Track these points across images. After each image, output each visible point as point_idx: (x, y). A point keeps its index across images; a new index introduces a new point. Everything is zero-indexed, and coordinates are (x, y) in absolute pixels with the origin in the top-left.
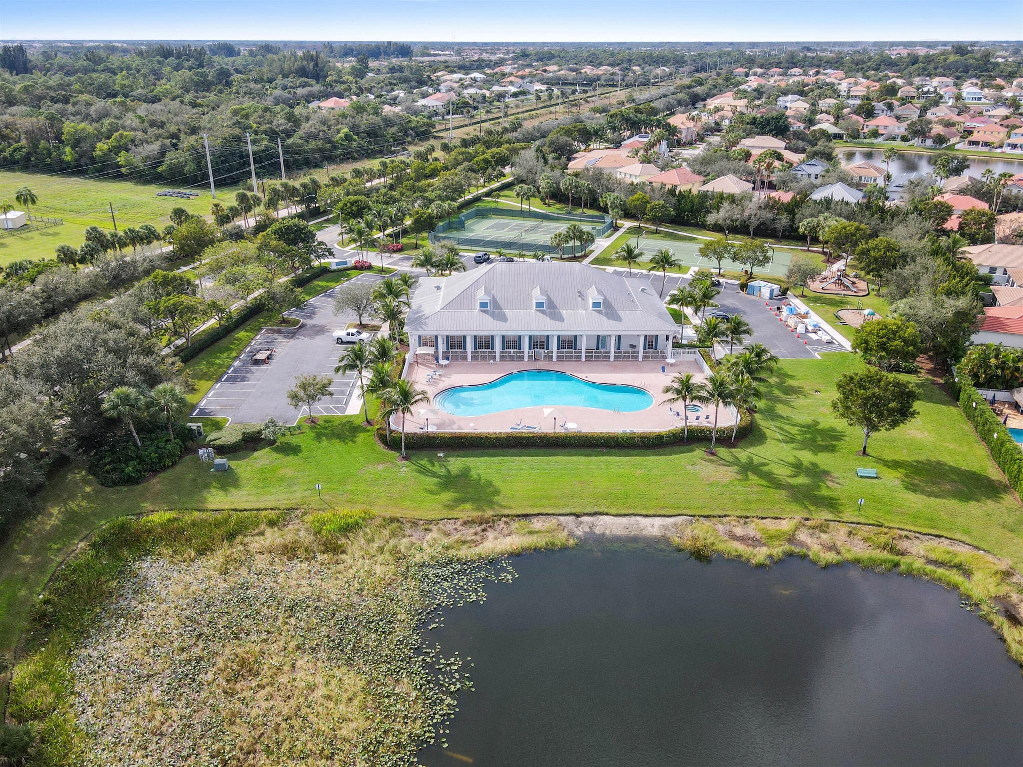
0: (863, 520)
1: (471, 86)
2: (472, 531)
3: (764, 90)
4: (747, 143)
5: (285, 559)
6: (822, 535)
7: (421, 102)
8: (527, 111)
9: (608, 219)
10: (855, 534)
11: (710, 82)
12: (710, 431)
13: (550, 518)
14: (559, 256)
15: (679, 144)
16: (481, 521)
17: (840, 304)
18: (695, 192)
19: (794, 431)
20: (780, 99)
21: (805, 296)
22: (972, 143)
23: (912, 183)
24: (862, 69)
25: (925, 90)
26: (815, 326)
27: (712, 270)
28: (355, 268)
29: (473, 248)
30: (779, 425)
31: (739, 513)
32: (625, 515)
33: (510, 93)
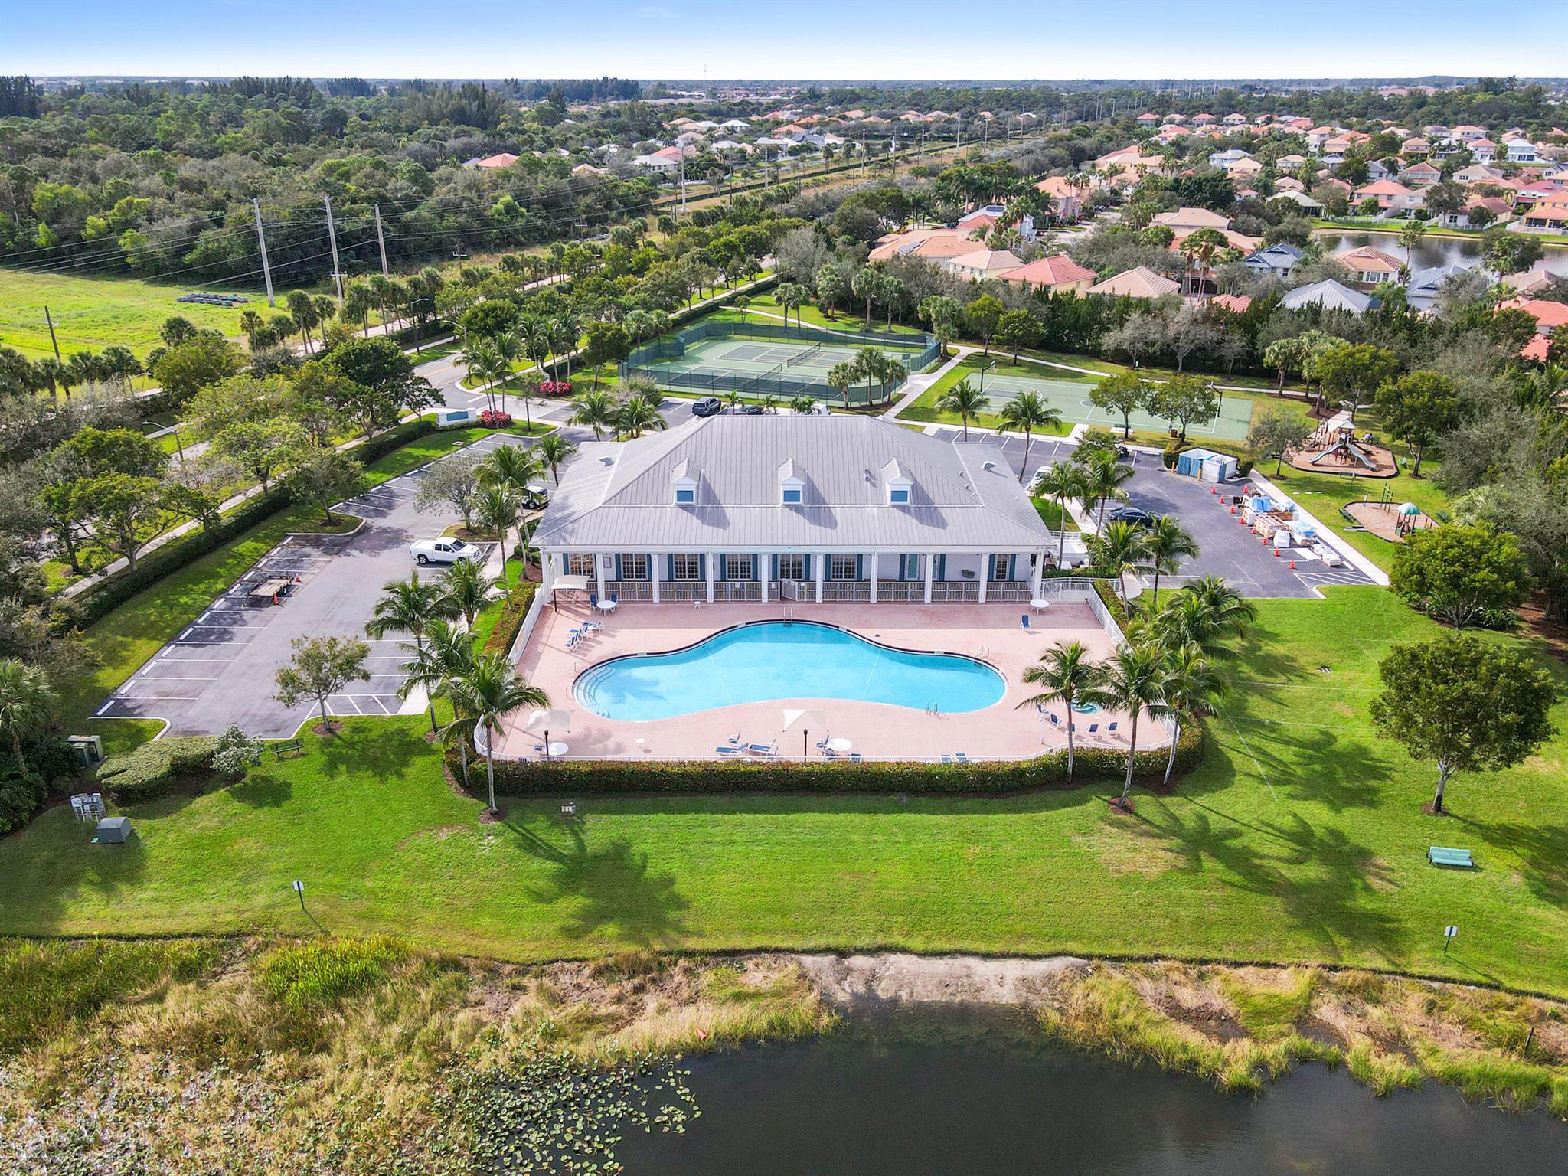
0: (1454, 972)
1: (724, 138)
2: (613, 991)
3: (1187, 143)
4: (1164, 219)
5: (190, 1064)
6: (1370, 1008)
7: (641, 160)
8: (810, 175)
9: (932, 343)
10: (1443, 1009)
11: (1102, 132)
12: (1120, 759)
13: (783, 959)
14: (843, 404)
15: (1054, 223)
16: (634, 968)
17: (1348, 492)
18: (1081, 294)
19: (1288, 754)
20: (1215, 156)
21: (1283, 478)
22: (1532, 222)
23: (1451, 281)
24: (1339, 114)
25: (1444, 143)
26: (1308, 534)
27: (1113, 430)
28: (481, 424)
29: (694, 390)
30: (1255, 741)
31: (1185, 952)
32: (941, 954)
33: (786, 149)
